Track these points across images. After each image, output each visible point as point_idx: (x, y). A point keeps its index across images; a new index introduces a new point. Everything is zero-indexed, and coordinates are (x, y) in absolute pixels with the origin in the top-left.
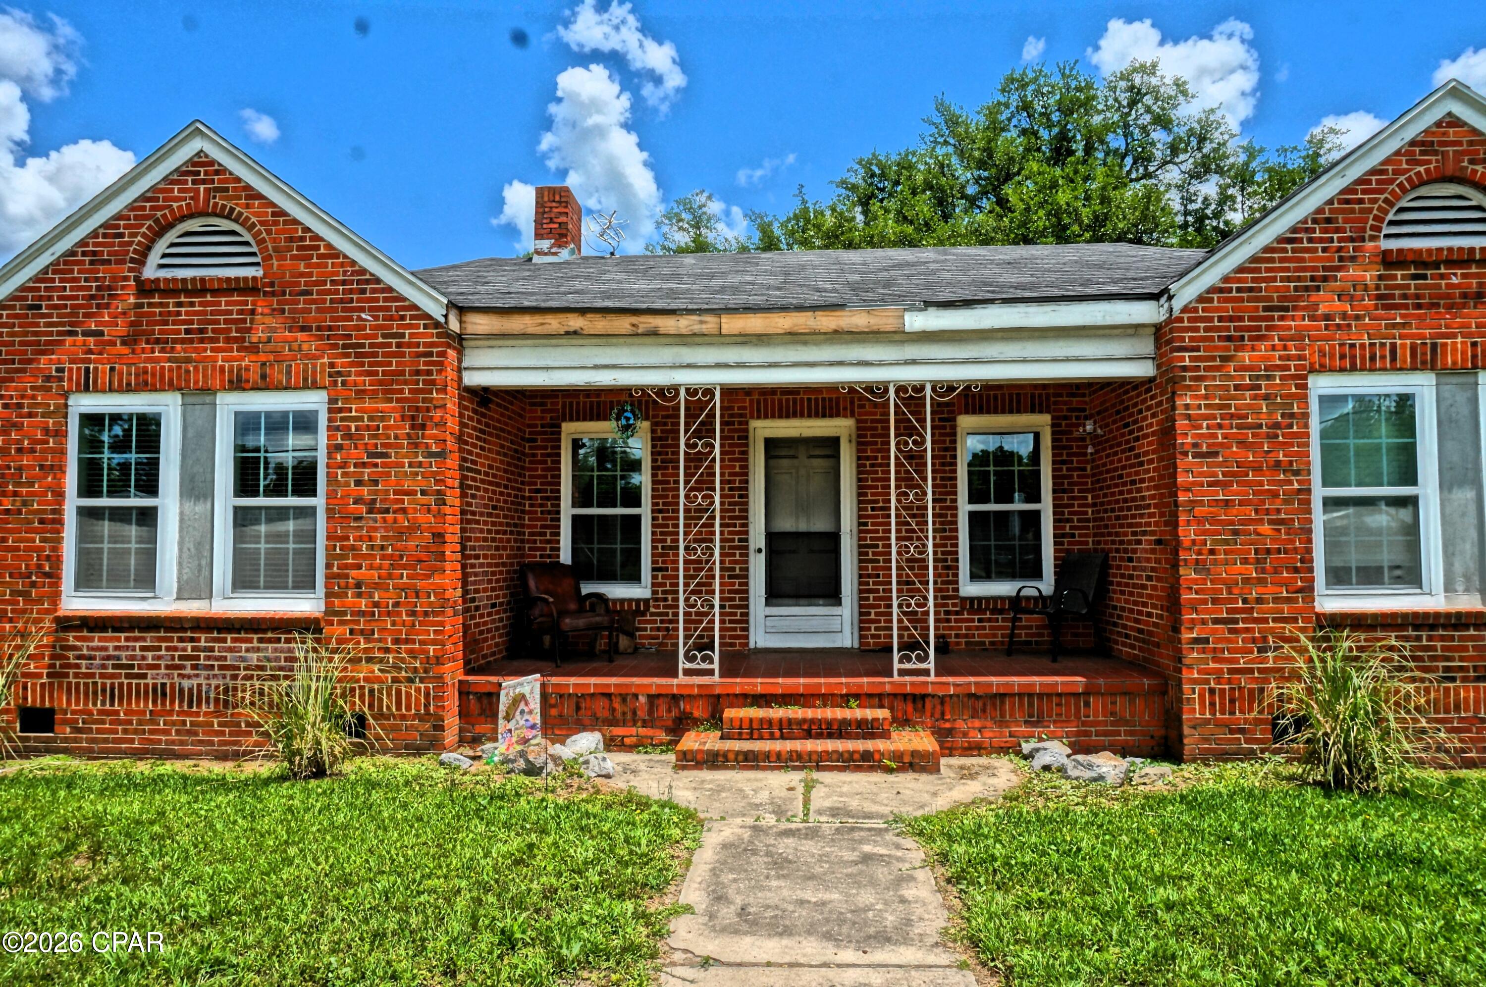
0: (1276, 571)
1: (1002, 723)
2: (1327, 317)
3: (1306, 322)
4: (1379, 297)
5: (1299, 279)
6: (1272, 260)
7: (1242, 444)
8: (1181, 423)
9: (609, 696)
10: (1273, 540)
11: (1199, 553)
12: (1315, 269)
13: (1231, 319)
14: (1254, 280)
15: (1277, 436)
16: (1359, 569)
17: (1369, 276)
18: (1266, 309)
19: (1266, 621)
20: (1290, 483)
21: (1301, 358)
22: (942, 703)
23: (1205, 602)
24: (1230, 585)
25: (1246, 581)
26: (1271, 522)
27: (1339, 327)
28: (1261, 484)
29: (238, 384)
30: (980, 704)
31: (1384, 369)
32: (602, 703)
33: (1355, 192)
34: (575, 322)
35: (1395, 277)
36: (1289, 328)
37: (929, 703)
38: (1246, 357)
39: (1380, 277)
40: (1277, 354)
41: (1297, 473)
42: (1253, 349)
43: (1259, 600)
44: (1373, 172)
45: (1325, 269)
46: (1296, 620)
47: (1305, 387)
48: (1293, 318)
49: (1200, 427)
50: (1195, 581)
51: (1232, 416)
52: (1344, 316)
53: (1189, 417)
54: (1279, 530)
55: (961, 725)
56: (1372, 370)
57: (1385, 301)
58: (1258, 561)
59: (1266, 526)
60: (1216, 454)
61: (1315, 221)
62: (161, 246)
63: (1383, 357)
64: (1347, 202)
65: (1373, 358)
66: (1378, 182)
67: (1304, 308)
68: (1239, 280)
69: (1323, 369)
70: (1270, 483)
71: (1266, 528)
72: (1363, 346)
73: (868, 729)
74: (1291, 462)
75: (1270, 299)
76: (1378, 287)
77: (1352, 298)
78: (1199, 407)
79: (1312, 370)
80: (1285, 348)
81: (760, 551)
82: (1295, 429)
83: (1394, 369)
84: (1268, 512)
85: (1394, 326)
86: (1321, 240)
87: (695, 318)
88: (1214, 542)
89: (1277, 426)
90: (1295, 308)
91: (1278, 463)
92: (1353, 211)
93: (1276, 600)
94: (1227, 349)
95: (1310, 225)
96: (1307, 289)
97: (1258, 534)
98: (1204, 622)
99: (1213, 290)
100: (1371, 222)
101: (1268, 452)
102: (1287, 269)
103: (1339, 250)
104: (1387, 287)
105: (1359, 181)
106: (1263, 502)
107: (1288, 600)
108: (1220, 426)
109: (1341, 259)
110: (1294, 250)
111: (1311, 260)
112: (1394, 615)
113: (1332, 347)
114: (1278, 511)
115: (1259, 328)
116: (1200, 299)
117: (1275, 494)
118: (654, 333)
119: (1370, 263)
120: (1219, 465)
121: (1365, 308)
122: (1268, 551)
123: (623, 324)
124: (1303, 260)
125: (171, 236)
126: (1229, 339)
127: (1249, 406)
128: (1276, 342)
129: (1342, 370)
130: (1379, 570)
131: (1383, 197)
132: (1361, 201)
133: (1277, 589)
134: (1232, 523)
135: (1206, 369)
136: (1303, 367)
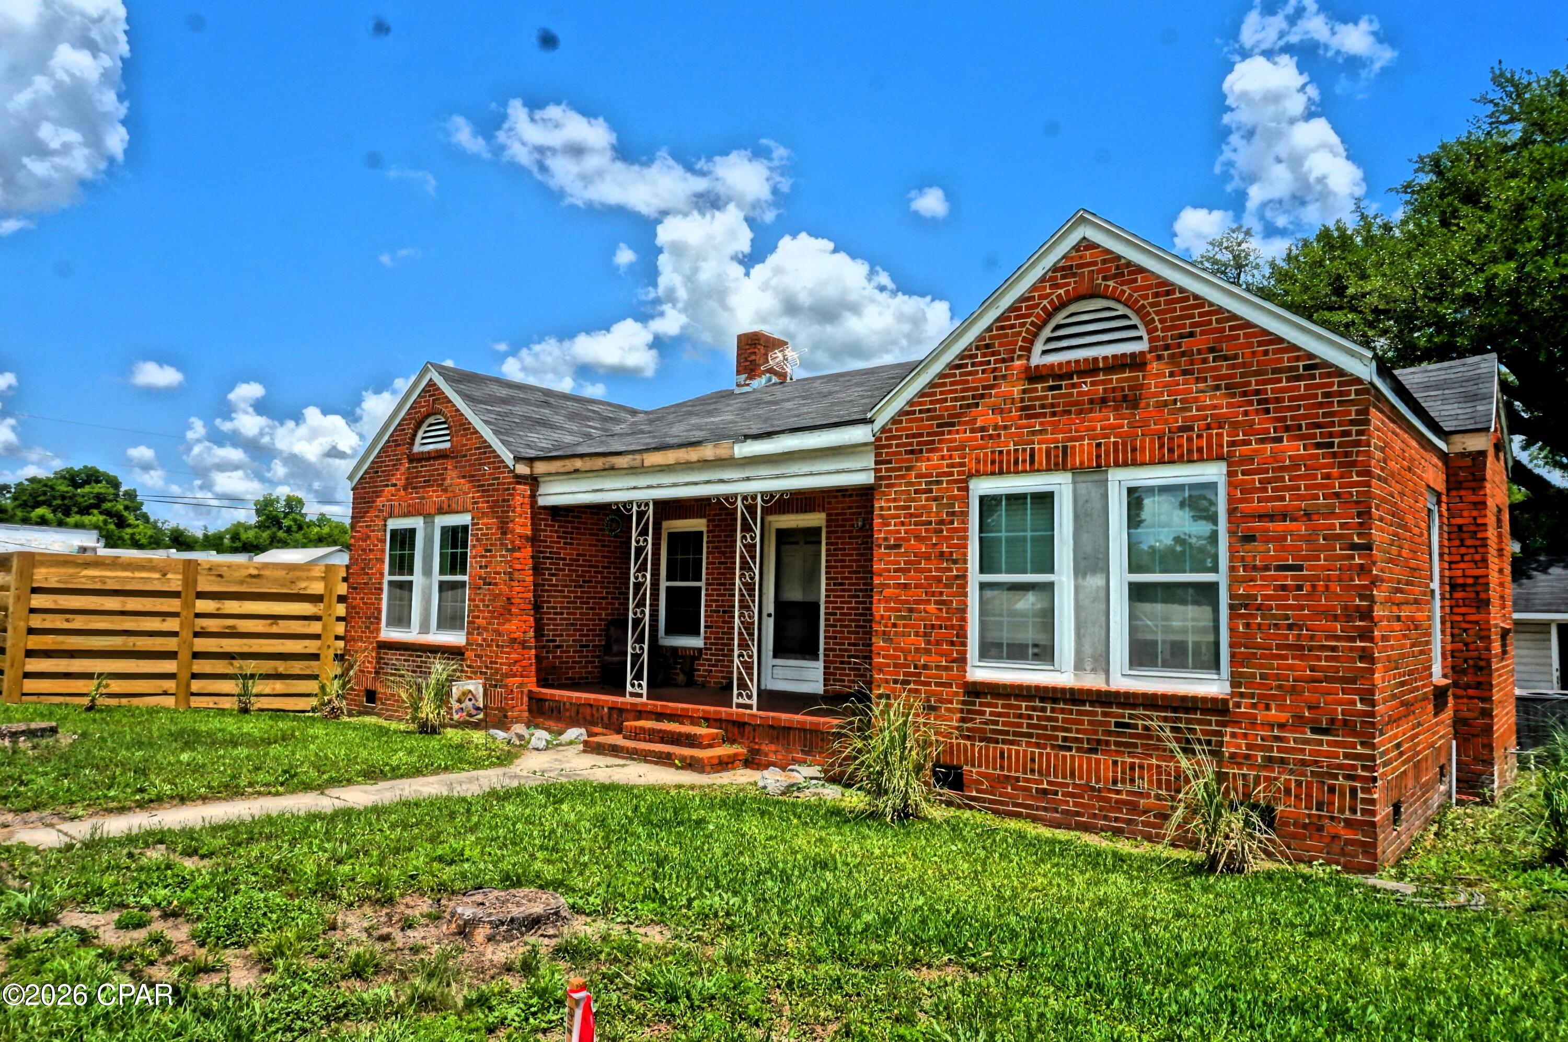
0: (938, 643)
1: (788, 751)
2: (983, 429)
3: (968, 434)
4: (1023, 409)
5: (963, 398)
6: (944, 384)
7: (918, 538)
8: (877, 521)
9: (591, 705)
10: (938, 618)
11: (886, 626)
12: (976, 389)
13: (914, 436)
14: (931, 402)
15: (942, 531)
16: (1008, 645)
17: (1016, 391)
18: (939, 426)
19: (929, 684)
20: (951, 570)
21: (962, 465)
22: (754, 730)
23: (888, 665)
24: (906, 652)
25: (917, 649)
26: (937, 602)
27: (991, 437)
28: (930, 570)
29: (441, 511)
30: (775, 733)
31: (1024, 471)
32: (588, 710)
33: (1009, 318)
34: (578, 463)
35: (1036, 390)
36: (955, 440)
37: (747, 729)
38: (923, 466)
39: (1024, 391)
40: (945, 462)
41: (955, 562)
42: (928, 459)
43: (925, 667)
44: (1023, 299)
45: (984, 388)
46: (951, 685)
47: (967, 489)
48: (957, 432)
49: (889, 525)
50: (882, 648)
51: (911, 515)
52: (996, 428)
53: (881, 516)
54: (941, 610)
55: (765, 748)
56: (1017, 472)
57: (1027, 411)
58: (925, 634)
59: (933, 606)
60: (899, 546)
61: (977, 348)
62: (420, 434)
63: (1024, 461)
64: (1002, 328)
65: (1016, 462)
66: (1027, 308)
67: (966, 423)
68: (920, 404)
69: (978, 474)
70: (937, 570)
71: (932, 607)
72: (1009, 452)
73: (690, 741)
74: (951, 553)
75: (941, 417)
76: (1022, 400)
77: (1002, 411)
78: (889, 508)
79: (971, 476)
80: (951, 457)
81: (769, 615)
82: (956, 525)
83: (1033, 471)
84: (933, 594)
85: (1034, 433)
86: (981, 363)
87: (631, 457)
88: (897, 617)
89: (942, 522)
90: (959, 423)
91: (942, 554)
92: (1006, 336)
93: (938, 667)
94: (910, 460)
95: (974, 352)
96: (969, 406)
97: (926, 612)
98: (887, 681)
99: (902, 413)
100: (1020, 343)
101: (935, 545)
102: (955, 391)
103: (995, 370)
104: (1030, 399)
105: (1012, 309)
106: (931, 586)
107: (946, 668)
108: (903, 524)
109: (995, 378)
110: (961, 375)
111: (973, 381)
112: (1020, 687)
113: (986, 454)
114: (941, 593)
115: (933, 442)
116: (894, 421)
117: (939, 580)
118: (612, 468)
119: (1018, 379)
120: (902, 555)
121: (1011, 419)
122: (933, 626)
123: (599, 463)
124: (967, 382)
125: (424, 427)
126: (912, 452)
127: (923, 507)
128: (945, 452)
129: (993, 473)
130: (999, 645)
131: (1029, 320)
132: (1013, 326)
133: (939, 659)
134: (907, 602)
135: (897, 477)
136: (963, 473)
